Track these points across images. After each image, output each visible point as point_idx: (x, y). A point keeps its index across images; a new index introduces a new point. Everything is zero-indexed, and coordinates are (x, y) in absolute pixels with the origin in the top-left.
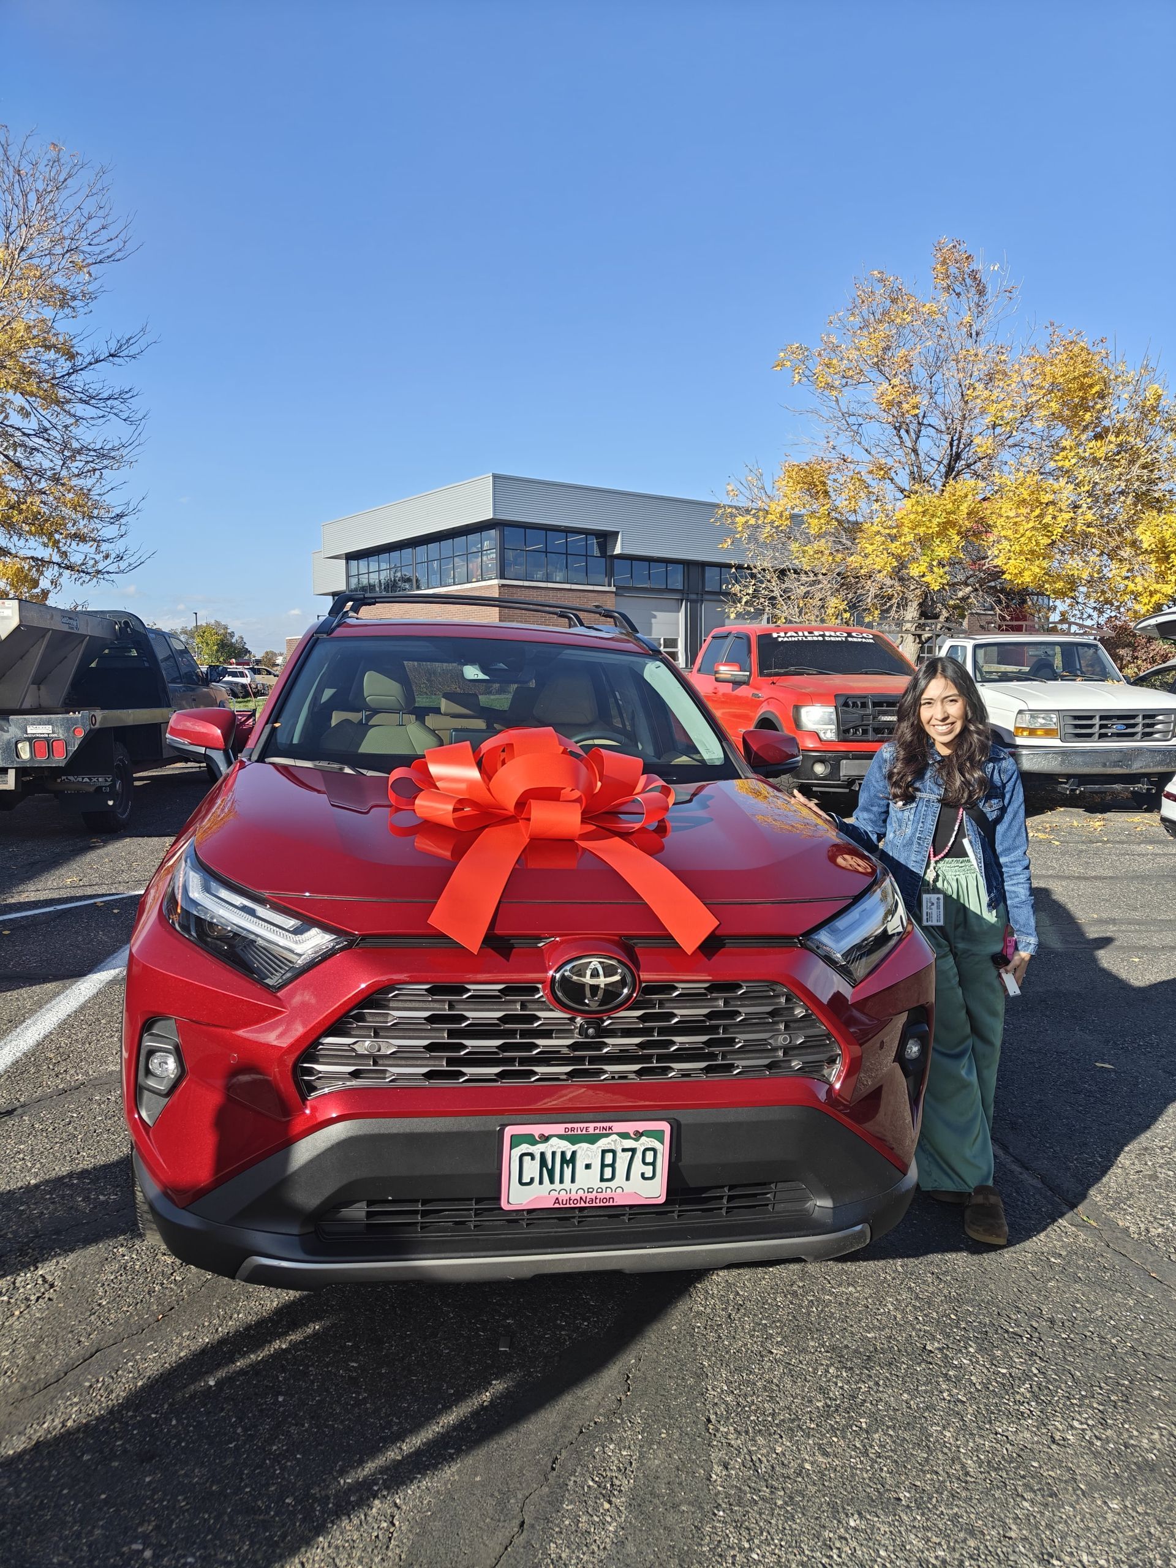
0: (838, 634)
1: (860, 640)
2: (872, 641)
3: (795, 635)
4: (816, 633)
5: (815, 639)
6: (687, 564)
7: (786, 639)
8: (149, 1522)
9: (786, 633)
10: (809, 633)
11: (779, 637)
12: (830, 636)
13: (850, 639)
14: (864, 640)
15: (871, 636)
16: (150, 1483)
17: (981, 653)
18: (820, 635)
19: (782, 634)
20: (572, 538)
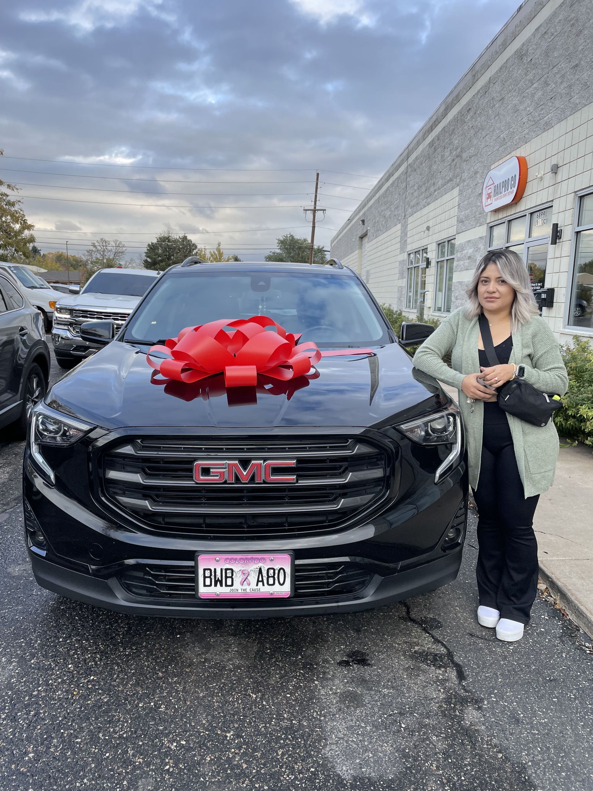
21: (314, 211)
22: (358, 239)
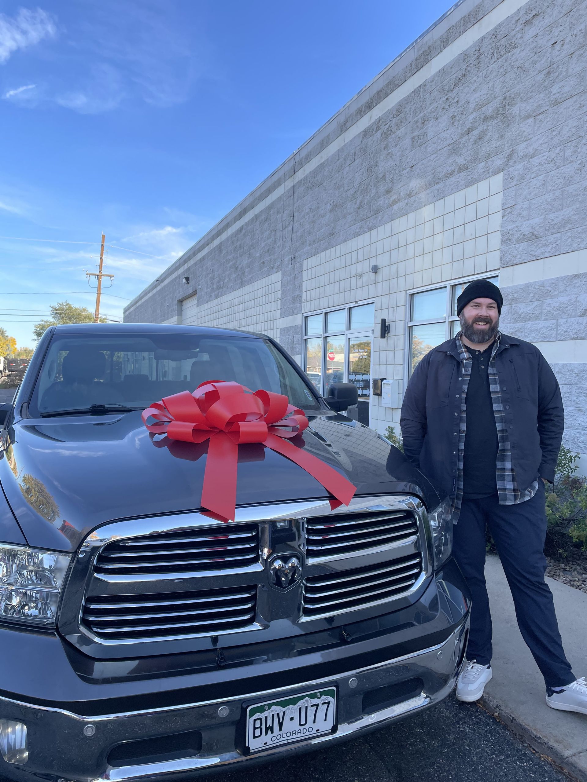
21: (99, 277)
22: (176, 302)
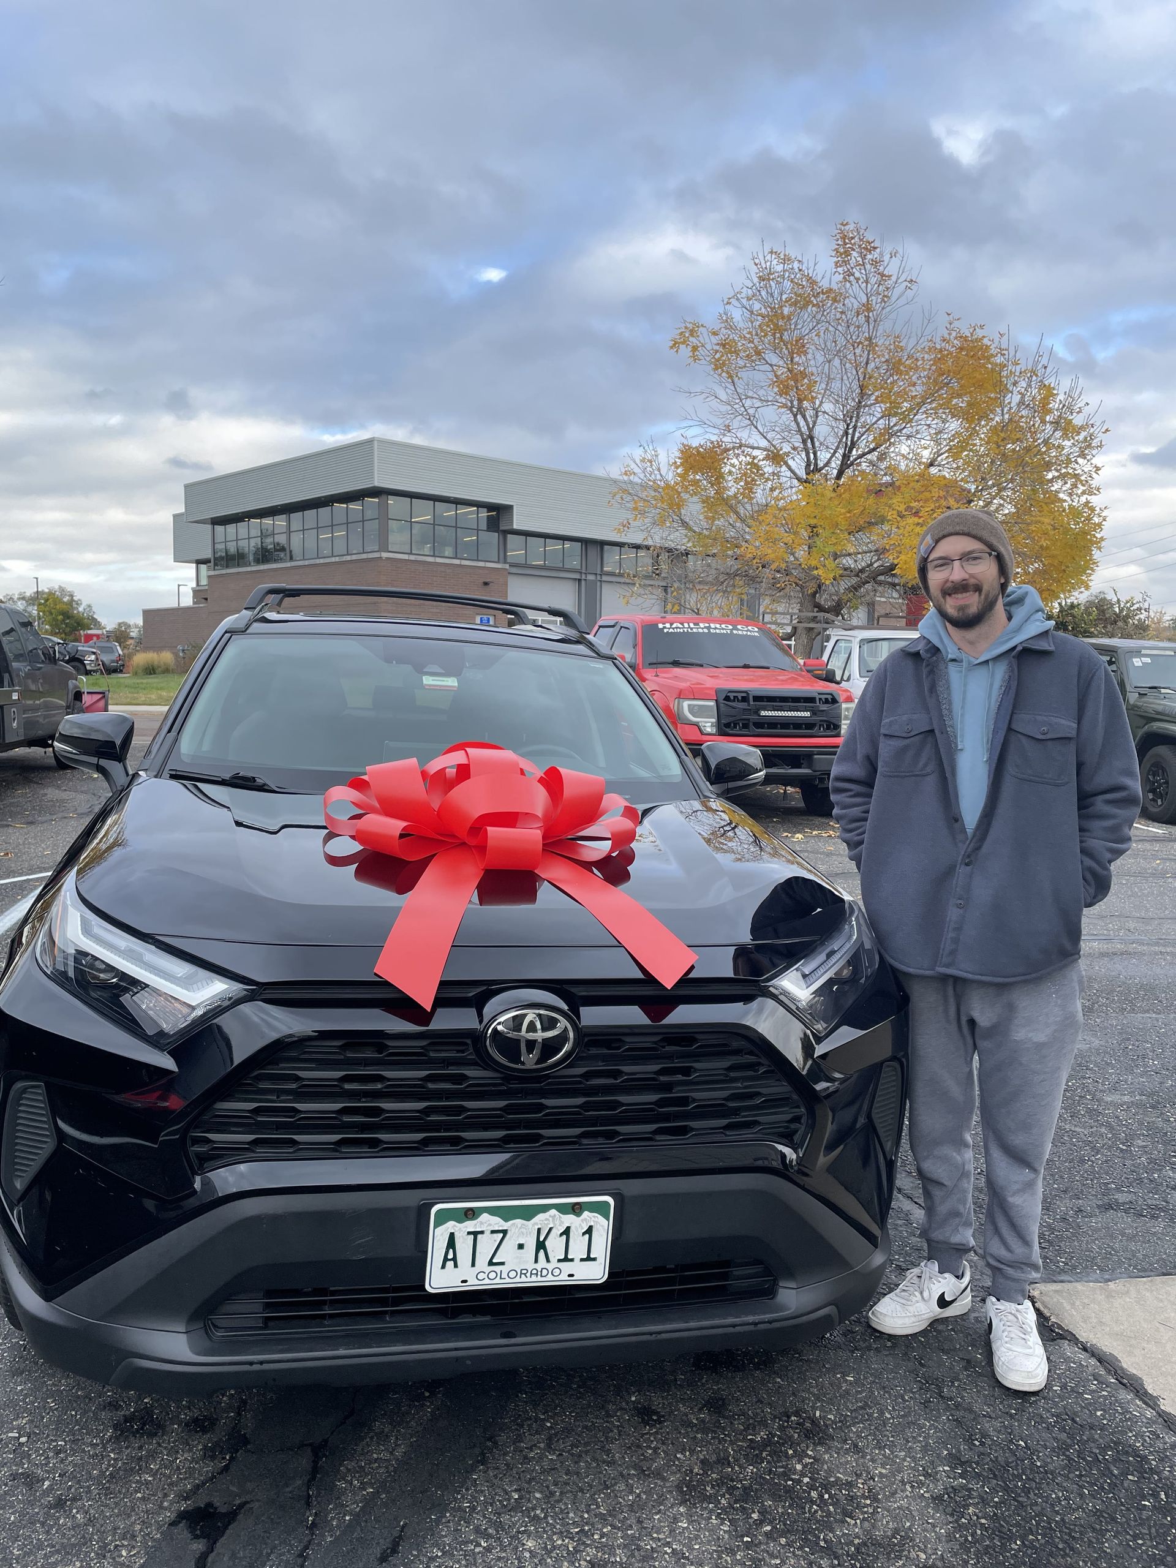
0: (723, 626)
1: (745, 633)
2: (756, 634)
3: (681, 626)
4: (702, 625)
5: (700, 630)
6: (586, 542)
7: (671, 630)
8: (23, 1418)
9: (671, 624)
10: (695, 624)
11: (665, 627)
12: (716, 628)
13: (735, 632)
14: (749, 633)
15: (756, 629)
16: (22, 1390)
17: (865, 647)
18: (705, 627)
19: (668, 625)
20: (463, 510)
